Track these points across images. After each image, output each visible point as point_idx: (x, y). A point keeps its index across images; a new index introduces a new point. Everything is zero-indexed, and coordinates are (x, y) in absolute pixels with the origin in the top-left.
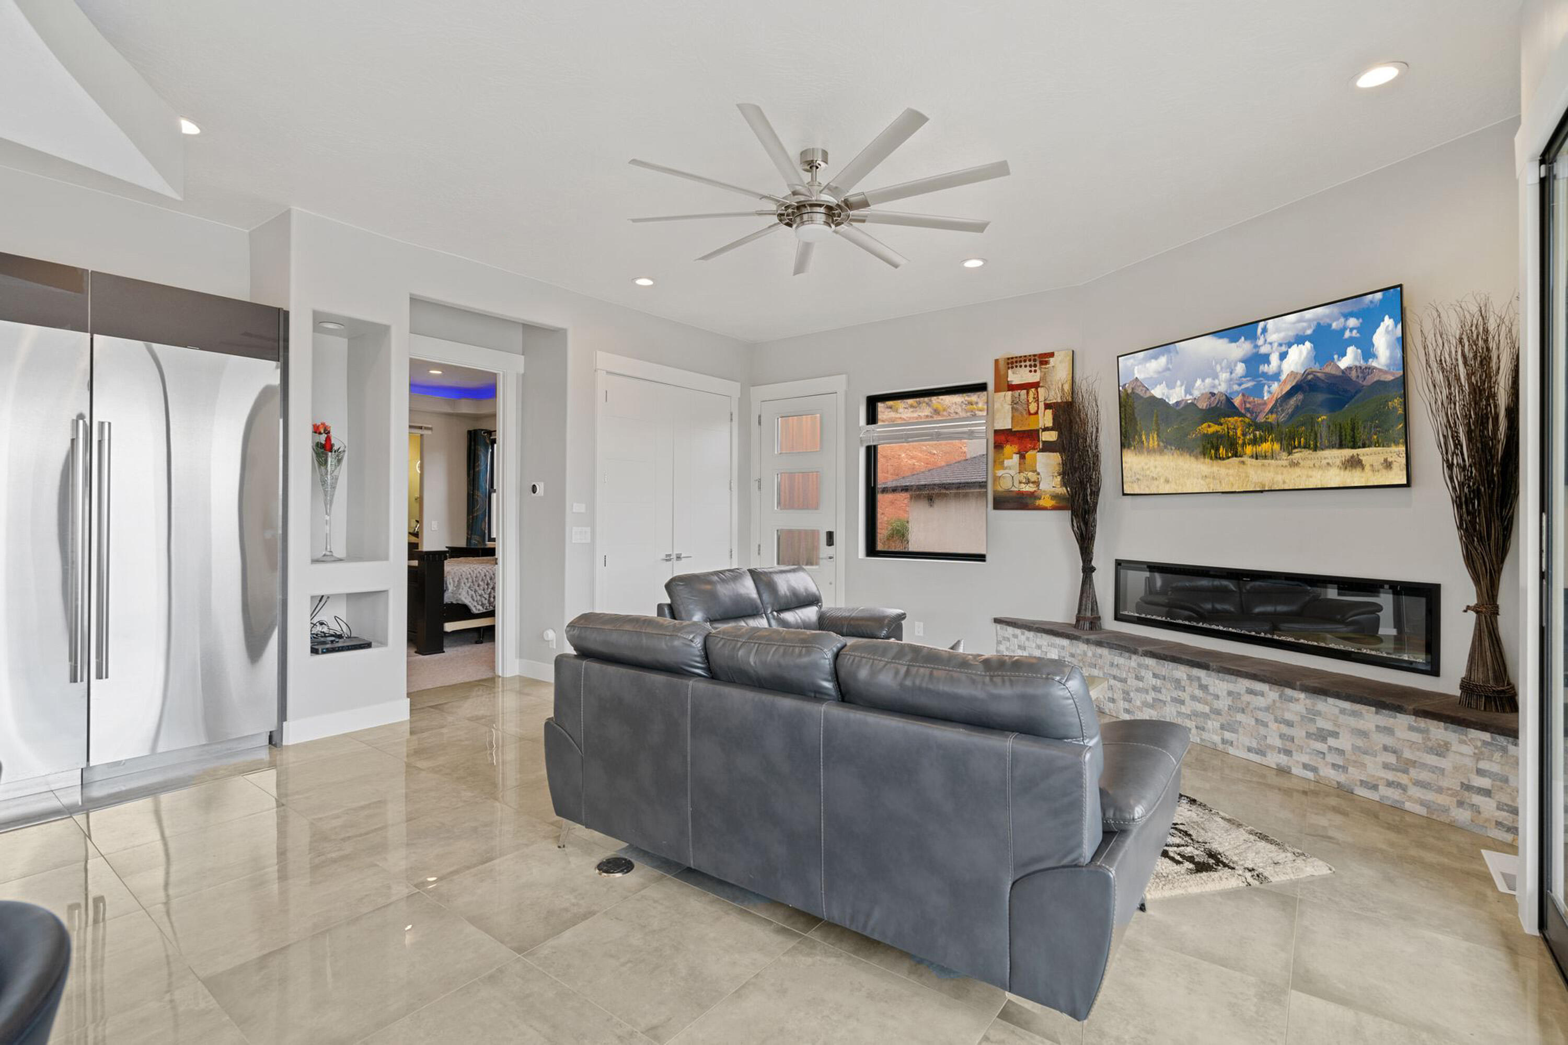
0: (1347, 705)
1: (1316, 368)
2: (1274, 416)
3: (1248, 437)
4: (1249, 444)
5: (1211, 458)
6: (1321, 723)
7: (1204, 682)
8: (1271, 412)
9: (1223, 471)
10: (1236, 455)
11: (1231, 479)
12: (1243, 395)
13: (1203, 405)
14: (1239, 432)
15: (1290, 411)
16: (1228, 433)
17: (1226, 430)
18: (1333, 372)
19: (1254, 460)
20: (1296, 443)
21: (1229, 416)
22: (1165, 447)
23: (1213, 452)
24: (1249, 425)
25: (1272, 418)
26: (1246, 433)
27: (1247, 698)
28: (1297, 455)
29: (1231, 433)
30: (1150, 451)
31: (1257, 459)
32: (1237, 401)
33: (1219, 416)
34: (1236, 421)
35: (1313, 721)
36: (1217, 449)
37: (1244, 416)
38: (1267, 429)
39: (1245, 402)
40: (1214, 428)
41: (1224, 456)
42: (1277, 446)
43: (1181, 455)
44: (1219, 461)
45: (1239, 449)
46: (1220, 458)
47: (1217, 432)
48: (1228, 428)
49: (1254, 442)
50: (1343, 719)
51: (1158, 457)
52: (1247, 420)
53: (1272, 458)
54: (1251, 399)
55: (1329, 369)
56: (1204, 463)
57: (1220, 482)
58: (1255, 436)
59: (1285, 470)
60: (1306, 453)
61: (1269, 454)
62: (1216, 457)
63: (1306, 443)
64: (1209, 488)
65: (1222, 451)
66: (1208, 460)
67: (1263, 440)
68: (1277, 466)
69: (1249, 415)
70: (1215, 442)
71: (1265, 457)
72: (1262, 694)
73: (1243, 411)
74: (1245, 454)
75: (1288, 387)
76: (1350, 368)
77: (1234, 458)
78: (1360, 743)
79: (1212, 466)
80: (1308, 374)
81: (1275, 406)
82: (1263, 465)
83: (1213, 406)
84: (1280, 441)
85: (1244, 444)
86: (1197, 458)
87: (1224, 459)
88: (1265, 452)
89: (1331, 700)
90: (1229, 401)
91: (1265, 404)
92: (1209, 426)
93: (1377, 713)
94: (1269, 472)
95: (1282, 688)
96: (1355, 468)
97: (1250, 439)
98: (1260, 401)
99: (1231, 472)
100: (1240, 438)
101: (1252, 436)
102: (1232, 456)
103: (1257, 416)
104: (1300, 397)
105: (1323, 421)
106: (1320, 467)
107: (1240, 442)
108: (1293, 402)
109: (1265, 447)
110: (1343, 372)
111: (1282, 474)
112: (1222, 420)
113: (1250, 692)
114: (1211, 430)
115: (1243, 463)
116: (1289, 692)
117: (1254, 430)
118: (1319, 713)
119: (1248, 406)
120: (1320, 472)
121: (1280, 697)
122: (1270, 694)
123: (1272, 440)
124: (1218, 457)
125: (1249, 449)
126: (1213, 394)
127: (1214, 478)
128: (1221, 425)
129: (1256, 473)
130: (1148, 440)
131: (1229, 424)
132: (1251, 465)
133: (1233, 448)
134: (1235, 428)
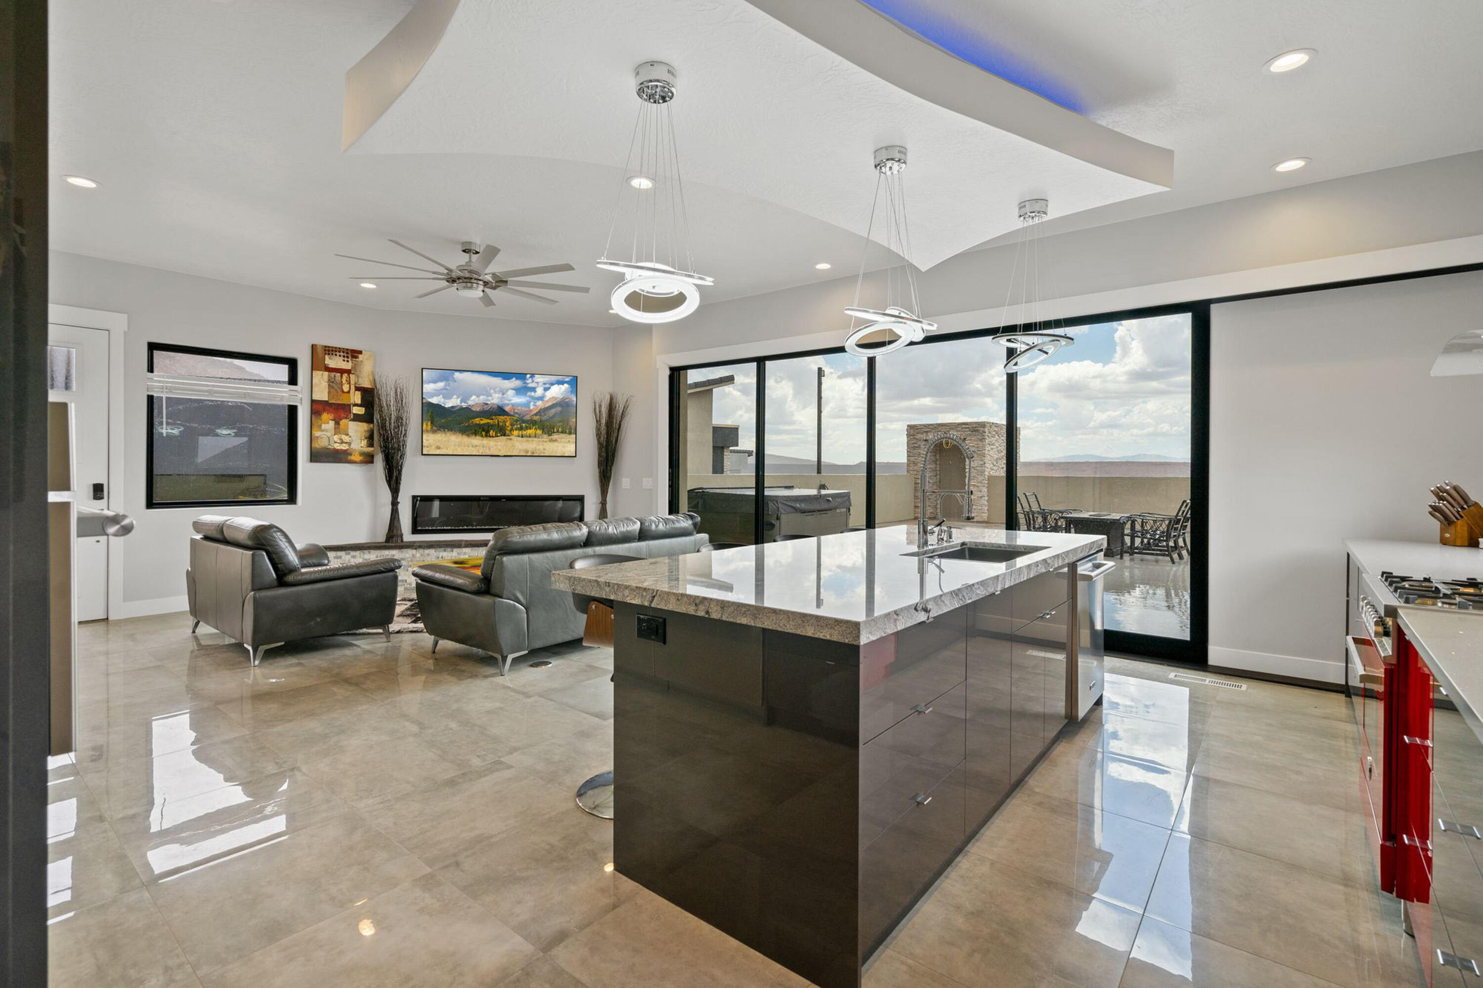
3: (515, 426)
4: (516, 430)
5: (482, 436)
9: (491, 444)
10: (504, 435)
11: (498, 448)
14: (508, 424)
16: (498, 424)
17: (497, 422)
19: (520, 439)
21: (499, 415)
23: (484, 433)
24: (517, 421)
25: (536, 418)
26: (514, 425)
29: (501, 424)
32: (507, 408)
33: (491, 415)
34: (506, 418)
36: (488, 432)
38: (534, 423)
39: (514, 409)
40: (485, 421)
41: (494, 435)
42: (539, 432)
43: (455, 434)
44: (489, 438)
45: (508, 432)
46: (490, 436)
47: (488, 423)
48: (498, 421)
49: (521, 429)
52: (515, 418)
54: (520, 408)
56: (475, 439)
57: (489, 449)
59: (545, 444)
61: (532, 436)
62: (486, 436)
64: (479, 452)
65: (492, 433)
67: (527, 428)
69: (517, 416)
70: (486, 428)
73: (512, 413)
74: (512, 435)
77: (503, 437)
82: (527, 441)
85: (511, 430)
86: (470, 436)
87: (493, 437)
90: (500, 408)
92: (481, 420)
98: (527, 409)
99: (499, 443)
100: (508, 427)
101: (519, 426)
102: (501, 436)
103: (523, 416)
112: (494, 417)
114: (482, 422)
115: (511, 439)
119: (516, 411)
125: (516, 433)
126: (487, 404)
128: (492, 419)
129: (521, 445)
131: (500, 420)
132: (518, 441)
133: (502, 431)
134: (504, 422)
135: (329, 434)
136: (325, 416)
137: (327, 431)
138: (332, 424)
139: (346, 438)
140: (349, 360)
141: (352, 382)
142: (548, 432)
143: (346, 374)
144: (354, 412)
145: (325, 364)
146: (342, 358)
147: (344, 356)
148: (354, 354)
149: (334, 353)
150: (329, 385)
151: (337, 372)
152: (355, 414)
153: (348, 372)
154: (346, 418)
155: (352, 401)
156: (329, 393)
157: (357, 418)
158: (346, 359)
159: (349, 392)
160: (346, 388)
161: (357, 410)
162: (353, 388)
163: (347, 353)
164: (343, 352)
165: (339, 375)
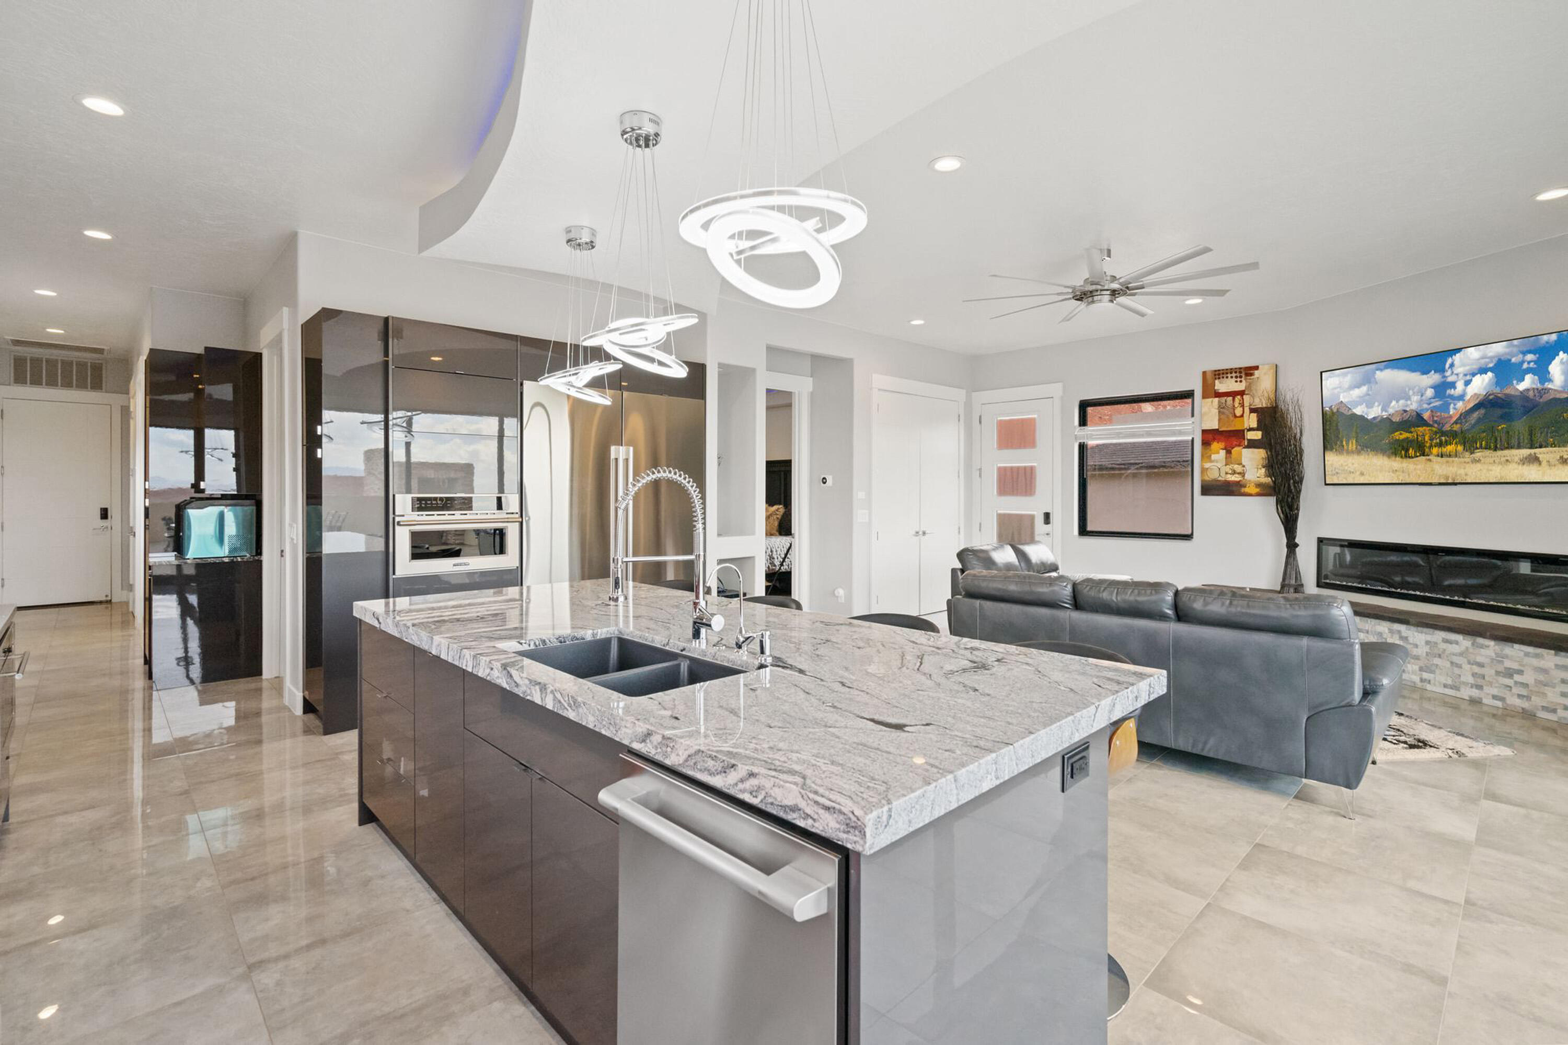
0: (1530, 649)
1: (1498, 390)
2: (1458, 426)
3: (1434, 441)
4: (1435, 447)
5: (1402, 457)
6: (1508, 664)
7: (1404, 634)
8: (1456, 423)
9: (1411, 467)
10: (1423, 454)
11: (1418, 472)
12: (1432, 411)
13: (1396, 419)
14: (1427, 438)
15: (1473, 422)
16: (1418, 438)
18: (1513, 393)
19: (1439, 458)
20: (1478, 445)
21: (1418, 426)
22: (1362, 449)
23: (1403, 452)
24: (1436, 433)
25: (1456, 427)
26: (1433, 438)
27: (1443, 646)
28: (1478, 454)
29: (1420, 439)
30: (1349, 452)
31: (1442, 457)
32: (1426, 416)
33: (1410, 427)
34: (1425, 430)
35: (1502, 662)
36: (1407, 451)
37: (1431, 426)
38: (1453, 435)
39: (1433, 416)
40: (1405, 435)
41: (1413, 456)
42: (1460, 448)
43: (1376, 455)
44: (1408, 459)
45: (1427, 450)
46: (1409, 457)
47: (1408, 438)
48: (1417, 435)
49: (1440, 445)
50: (1527, 660)
51: (1356, 457)
52: (1434, 429)
53: (1456, 456)
54: (1439, 414)
55: (1508, 391)
56: (1395, 461)
57: (1409, 475)
58: (1441, 441)
59: (1467, 466)
60: (1487, 453)
61: (1453, 454)
62: (1406, 456)
63: (1487, 445)
64: (1399, 479)
65: (1411, 452)
66: (1398, 459)
67: (1447, 443)
68: (1461, 463)
69: (1436, 425)
70: (1405, 445)
71: (1450, 456)
72: (1457, 643)
73: (1431, 423)
74: (1432, 454)
75: (1471, 405)
76: (1528, 390)
77: (1422, 457)
78: (1541, 677)
79: (1402, 463)
80: (1490, 395)
81: (1460, 418)
82: (1447, 462)
83: (1405, 419)
84: (1464, 444)
85: (1431, 446)
86: (1389, 457)
87: (1412, 458)
88: (1450, 452)
89: (1516, 646)
90: (1419, 416)
91: (1451, 417)
92: (1401, 434)
93: (1556, 655)
94: (1453, 467)
95: (1474, 637)
96: (1533, 463)
97: (1436, 443)
98: (1446, 415)
99: (1419, 467)
100: (1427, 442)
101: (1438, 441)
102: (1420, 456)
103: (1443, 426)
104: (1482, 411)
105: (1502, 428)
106: (1500, 463)
107: (1428, 445)
108: (1476, 415)
109: (1450, 448)
110: (1521, 392)
111: (1465, 468)
112: (1413, 429)
113: (1446, 641)
114: (1402, 437)
115: (1430, 460)
116: (1480, 640)
117: (1440, 437)
118: (1507, 657)
119: (1435, 419)
120: (1500, 467)
121: (1473, 644)
122: (1463, 642)
123: (1456, 443)
124: (1407, 456)
125: (1435, 450)
126: (1405, 411)
127: (1403, 472)
128: (1411, 432)
129: (1441, 469)
130: (1347, 444)
131: (1419, 433)
132: (1437, 462)
133: (1421, 450)
134: (1423, 435)
135: (1219, 465)
136: (1215, 446)
137: (1217, 462)
138: (1223, 453)
139: (1238, 468)
140: (1243, 379)
141: (1246, 404)
142: (1470, 449)
143: (1239, 397)
144: (1249, 438)
145: (1215, 390)
146: (1234, 379)
147: (1236, 377)
148: (1248, 371)
149: (1225, 376)
150: (1219, 412)
151: (1228, 396)
152: (1249, 440)
153: (1242, 393)
154: (1239, 446)
155: (1246, 426)
156: (1220, 420)
157: (1252, 444)
158: (1239, 379)
159: (1242, 416)
160: (1238, 412)
161: (1251, 435)
162: (1247, 410)
163: (1240, 372)
164: (1236, 372)
165: (1231, 398)
